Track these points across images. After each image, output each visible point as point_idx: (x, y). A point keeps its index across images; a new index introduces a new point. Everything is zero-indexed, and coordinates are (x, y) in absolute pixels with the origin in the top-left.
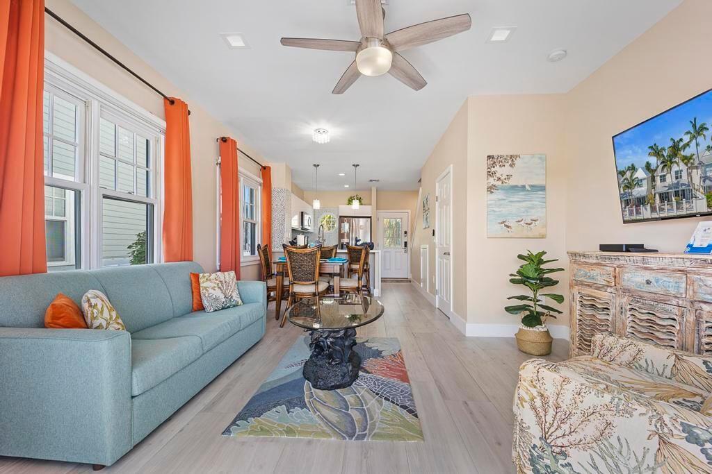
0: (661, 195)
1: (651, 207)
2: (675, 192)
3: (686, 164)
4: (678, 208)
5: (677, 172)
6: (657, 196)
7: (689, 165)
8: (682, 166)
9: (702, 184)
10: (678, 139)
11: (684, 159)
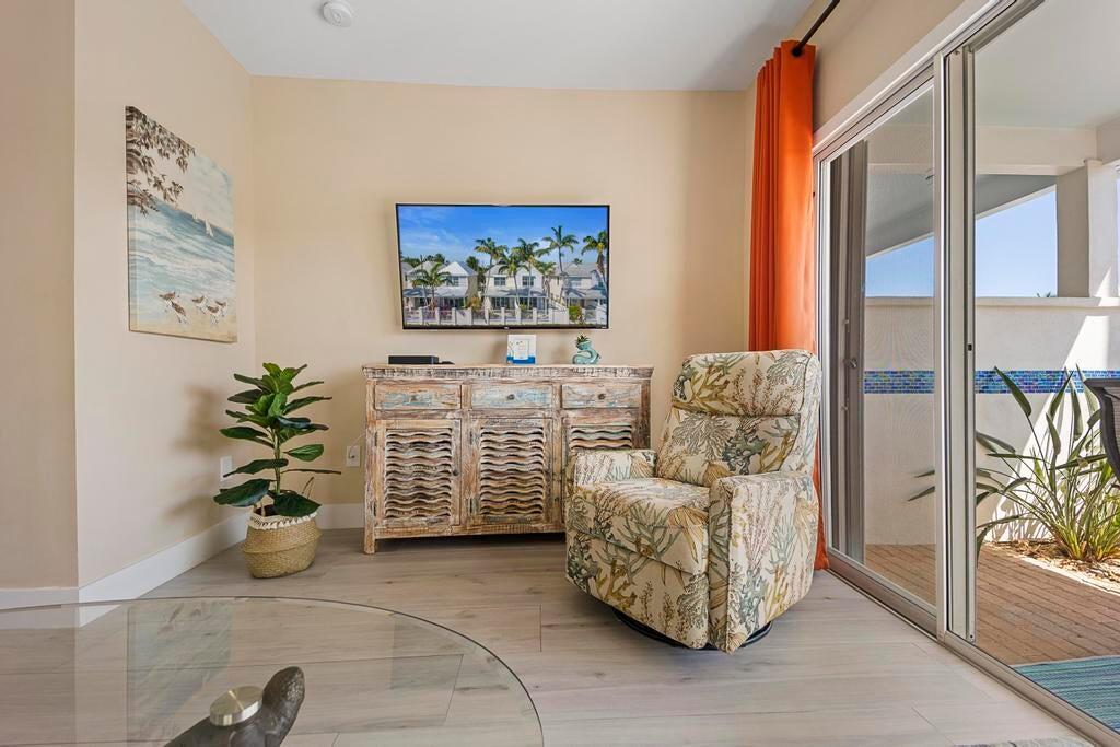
0: (495, 300)
1: (474, 312)
2: (521, 300)
3: (542, 272)
4: (523, 317)
5: (525, 278)
6: (487, 301)
7: (547, 273)
8: (535, 272)
9: (564, 295)
10: (532, 242)
11: (539, 265)
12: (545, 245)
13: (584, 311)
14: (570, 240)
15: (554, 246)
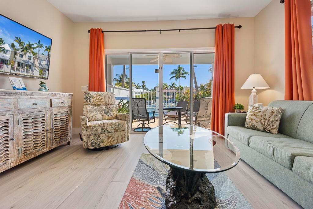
0: (19, 63)
1: (11, 67)
2: (27, 64)
3: (34, 55)
4: (27, 72)
5: (29, 56)
6: (16, 63)
7: (35, 56)
8: (32, 55)
9: (39, 65)
10: (32, 43)
11: (33, 52)
12: (35, 46)
13: (43, 72)
14: (41, 46)
15: (38, 47)
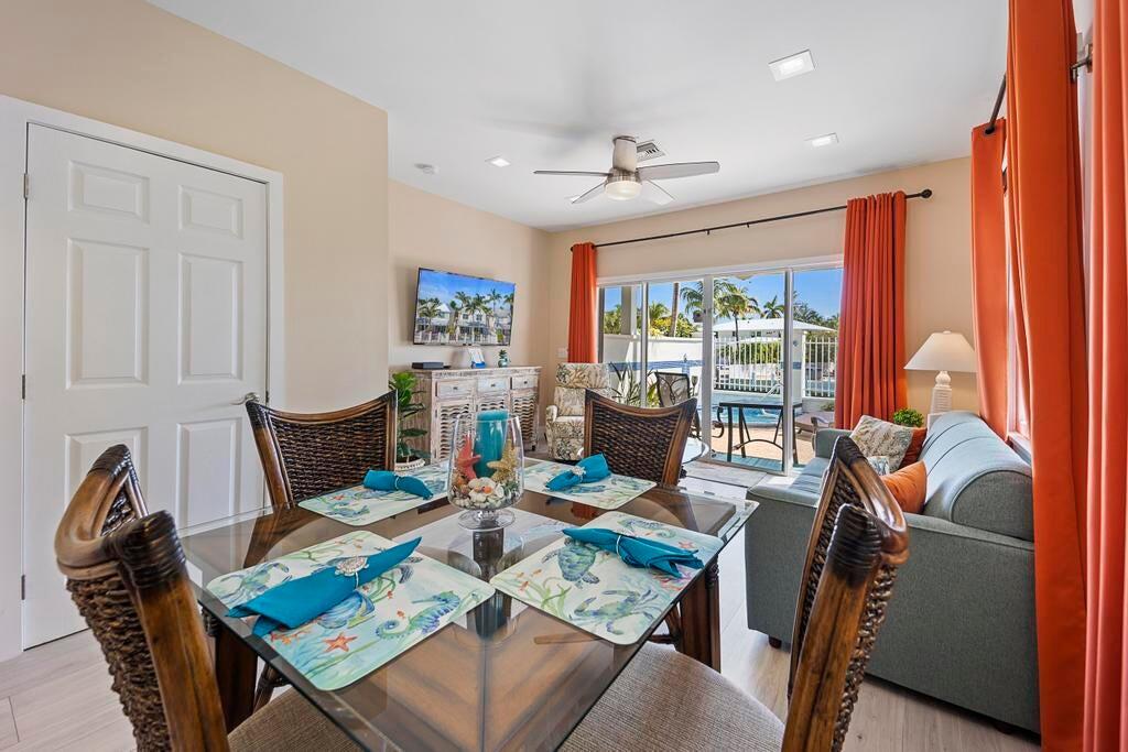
0: (462, 328)
1: (451, 335)
2: (475, 328)
3: (486, 312)
4: (475, 340)
5: (478, 316)
6: (458, 328)
7: (488, 314)
8: (482, 312)
9: (495, 327)
10: (482, 296)
11: (485, 309)
12: (488, 298)
13: (504, 336)
14: (498, 296)
15: (492, 299)
